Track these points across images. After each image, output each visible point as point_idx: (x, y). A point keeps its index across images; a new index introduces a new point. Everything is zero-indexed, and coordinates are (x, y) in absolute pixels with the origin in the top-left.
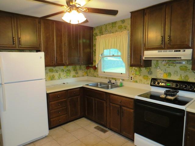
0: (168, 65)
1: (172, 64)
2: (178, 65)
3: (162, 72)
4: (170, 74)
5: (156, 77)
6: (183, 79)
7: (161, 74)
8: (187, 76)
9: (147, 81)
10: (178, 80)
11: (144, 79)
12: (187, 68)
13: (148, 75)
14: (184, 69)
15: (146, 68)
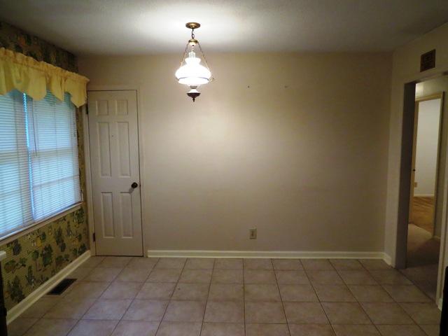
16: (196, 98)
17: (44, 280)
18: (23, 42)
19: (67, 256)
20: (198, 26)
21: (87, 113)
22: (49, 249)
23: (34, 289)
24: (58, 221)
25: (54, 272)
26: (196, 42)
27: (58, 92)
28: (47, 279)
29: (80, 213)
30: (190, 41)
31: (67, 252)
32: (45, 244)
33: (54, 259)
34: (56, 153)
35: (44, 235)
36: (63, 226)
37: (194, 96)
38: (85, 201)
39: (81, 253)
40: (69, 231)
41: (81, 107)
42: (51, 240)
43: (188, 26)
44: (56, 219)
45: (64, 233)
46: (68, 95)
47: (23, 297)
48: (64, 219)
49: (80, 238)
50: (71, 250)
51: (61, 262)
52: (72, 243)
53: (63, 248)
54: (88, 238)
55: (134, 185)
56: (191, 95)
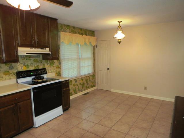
0: (25, 59)
1: (29, 58)
2: (33, 59)
3: (22, 65)
4: (28, 66)
5: (17, 70)
6: (36, 68)
7: (21, 67)
8: (38, 65)
9: (8, 76)
10: (34, 69)
11: (5, 75)
12: (38, 60)
13: (10, 71)
14: (36, 61)
15: (6, 64)
16: (120, 43)
17: (82, 91)
18: (80, 31)
19: (89, 87)
20: (121, 22)
21: (97, 47)
22: (84, 83)
23: (79, 92)
24: (86, 77)
25: (85, 90)
26: (121, 26)
27: (88, 42)
28: (83, 91)
29: (93, 76)
30: (119, 26)
31: (89, 85)
32: (83, 82)
33: (85, 87)
34: (87, 58)
35: (83, 79)
36: (88, 78)
37: (119, 42)
38: (95, 72)
39: (93, 87)
40: (90, 80)
41: (95, 46)
42: (84, 81)
43: (118, 22)
44: (86, 76)
45: (88, 80)
46: (90, 43)
47: (77, 93)
48: (89, 76)
49: (93, 82)
50: (90, 85)
51: (87, 88)
52: (90, 83)
53: (88, 84)
54: (95, 83)
55: (108, 69)
56: (118, 42)
